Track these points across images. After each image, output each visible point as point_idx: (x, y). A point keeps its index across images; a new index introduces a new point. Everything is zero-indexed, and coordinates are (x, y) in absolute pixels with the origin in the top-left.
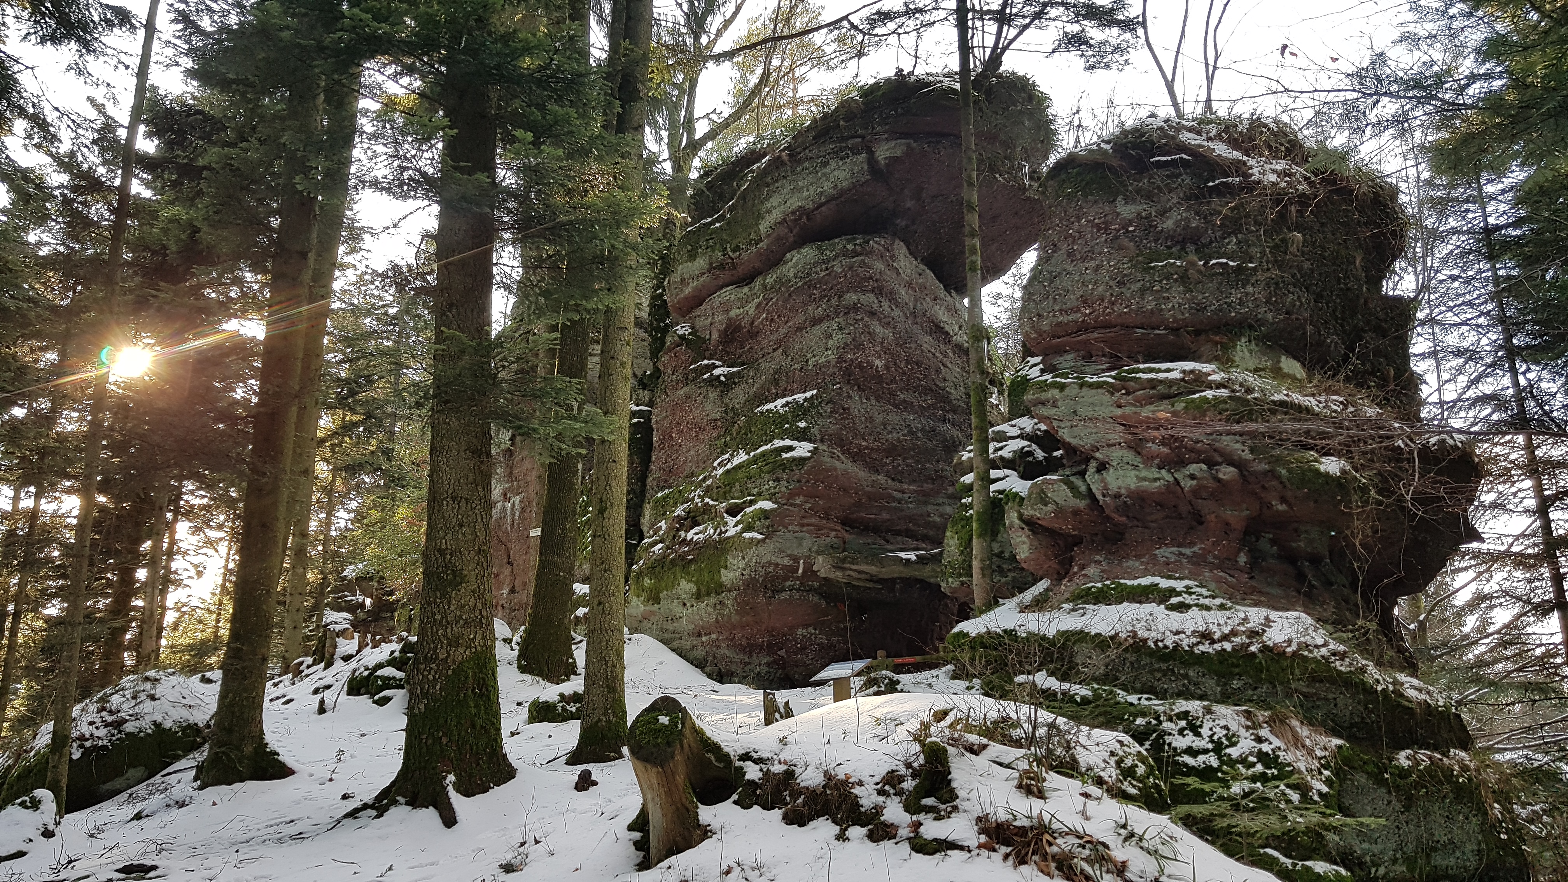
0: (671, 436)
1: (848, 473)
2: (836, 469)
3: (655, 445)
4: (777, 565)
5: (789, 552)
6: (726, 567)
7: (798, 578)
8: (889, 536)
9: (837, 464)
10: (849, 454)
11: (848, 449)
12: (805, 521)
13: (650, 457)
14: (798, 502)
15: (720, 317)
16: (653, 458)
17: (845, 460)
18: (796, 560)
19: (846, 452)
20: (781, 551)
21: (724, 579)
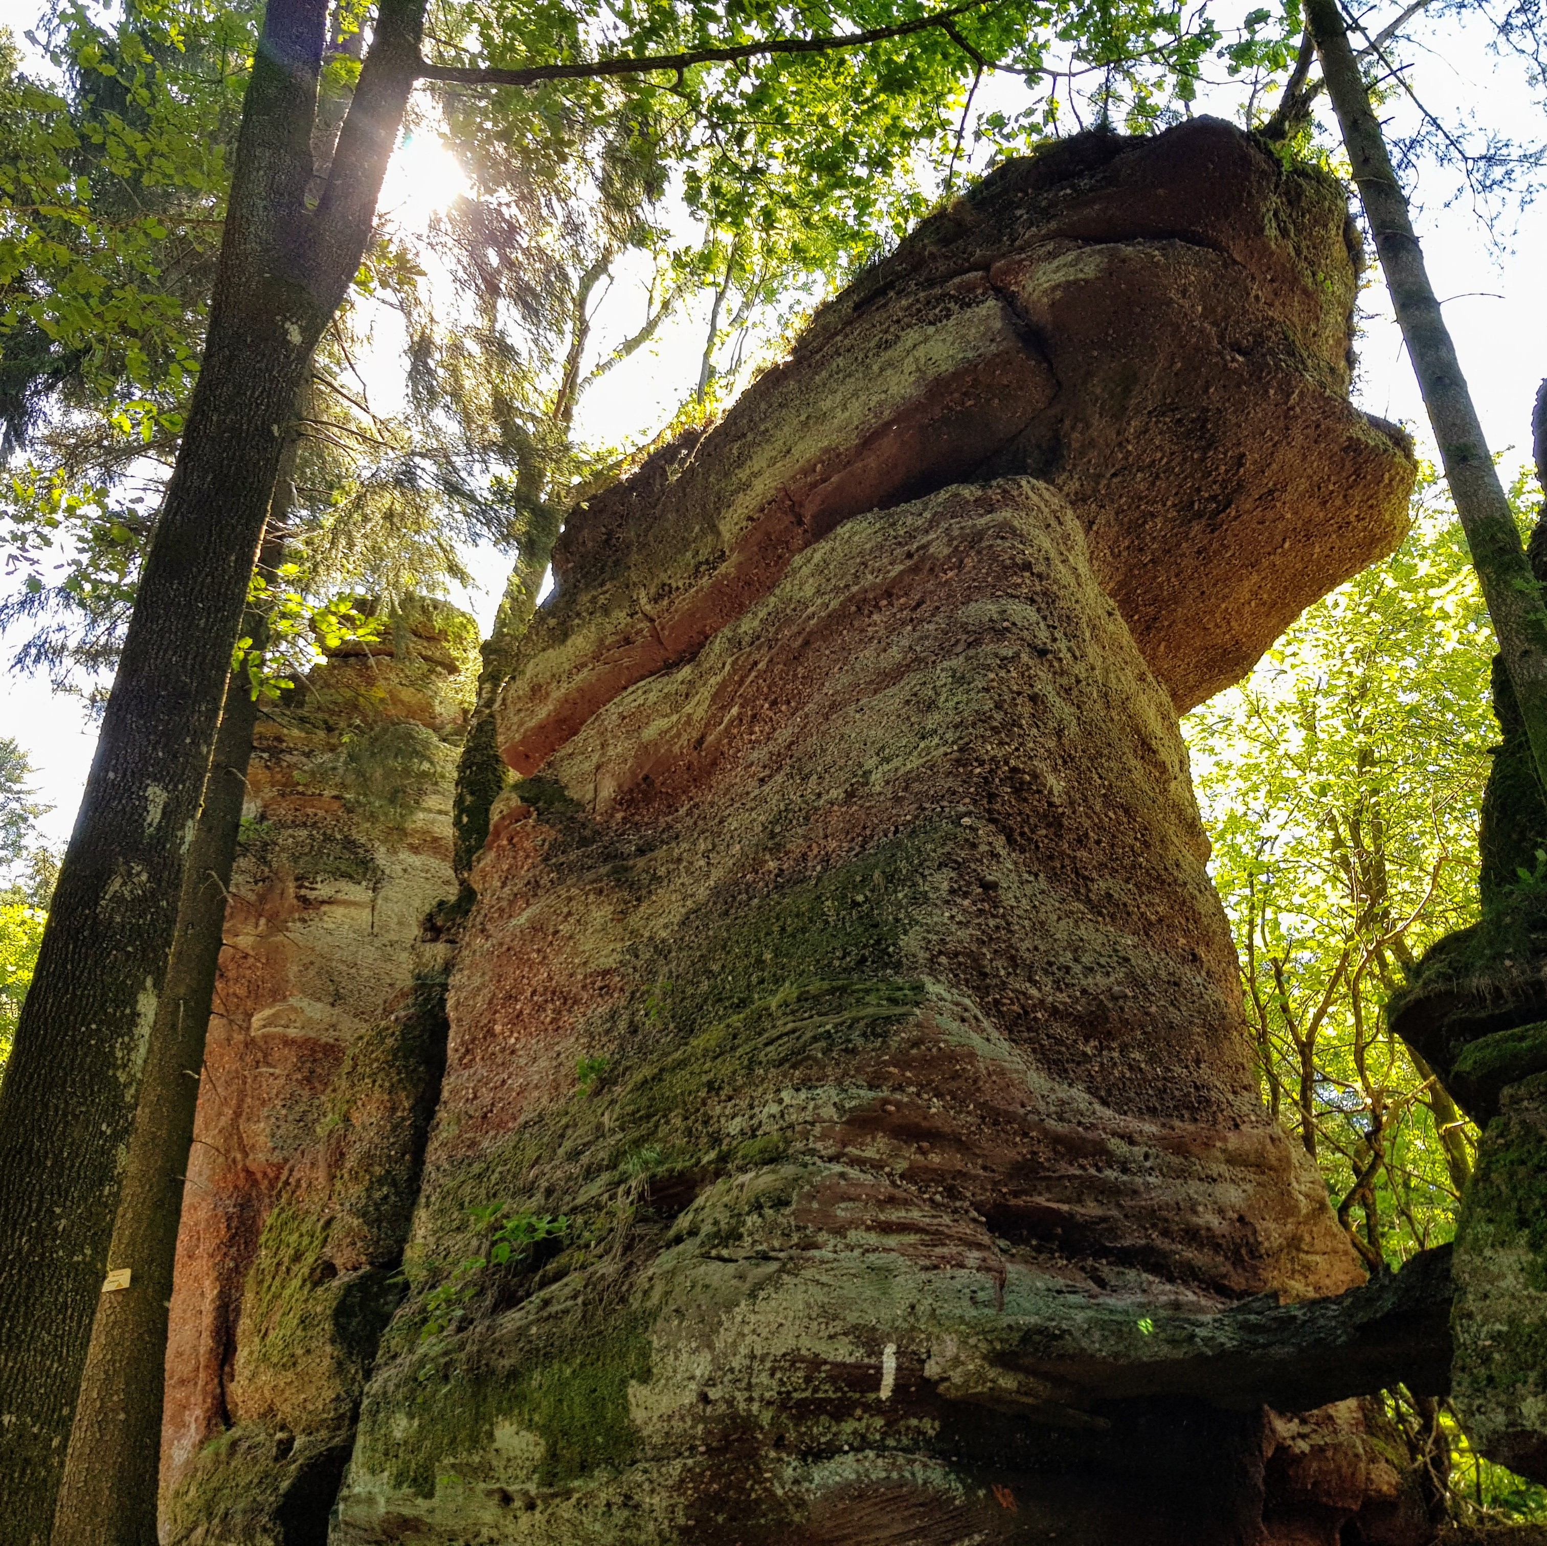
0: (491, 1033)
1: (1002, 1073)
2: (972, 1055)
3: (452, 1057)
4: (816, 1363)
5: (852, 1317)
6: (645, 1376)
7: (877, 1408)
8: (1106, 1270)
9: (976, 1040)
10: (1001, 1015)
11: (996, 1002)
12: (895, 1215)
13: (439, 1092)
14: (870, 1153)
15: (620, 747)
16: (445, 1094)
17: (995, 1034)
18: (874, 1346)
19: (994, 1009)
20: (828, 1315)
21: (638, 1415)
